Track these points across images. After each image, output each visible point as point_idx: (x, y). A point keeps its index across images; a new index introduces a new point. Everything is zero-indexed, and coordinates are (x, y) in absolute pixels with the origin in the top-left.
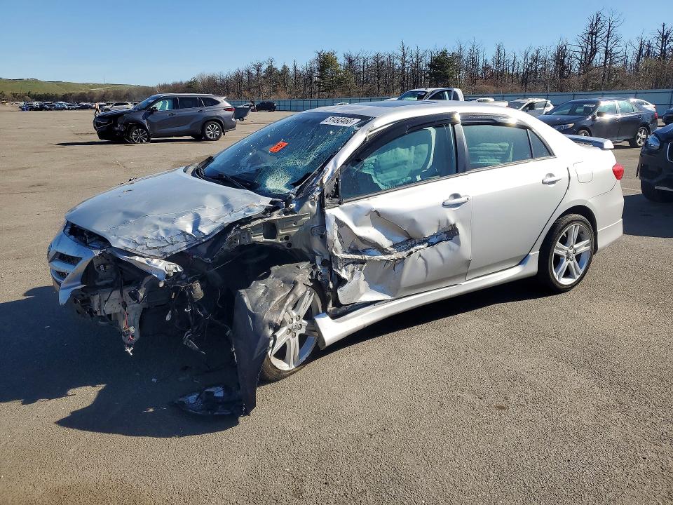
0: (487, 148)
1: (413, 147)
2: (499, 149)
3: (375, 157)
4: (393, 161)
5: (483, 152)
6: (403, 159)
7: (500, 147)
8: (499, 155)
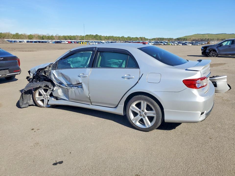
0: (113, 61)
1: (83, 58)
2: (118, 62)
3: (72, 59)
4: (76, 61)
5: (112, 63)
6: (79, 60)
7: (119, 61)
8: (118, 64)
